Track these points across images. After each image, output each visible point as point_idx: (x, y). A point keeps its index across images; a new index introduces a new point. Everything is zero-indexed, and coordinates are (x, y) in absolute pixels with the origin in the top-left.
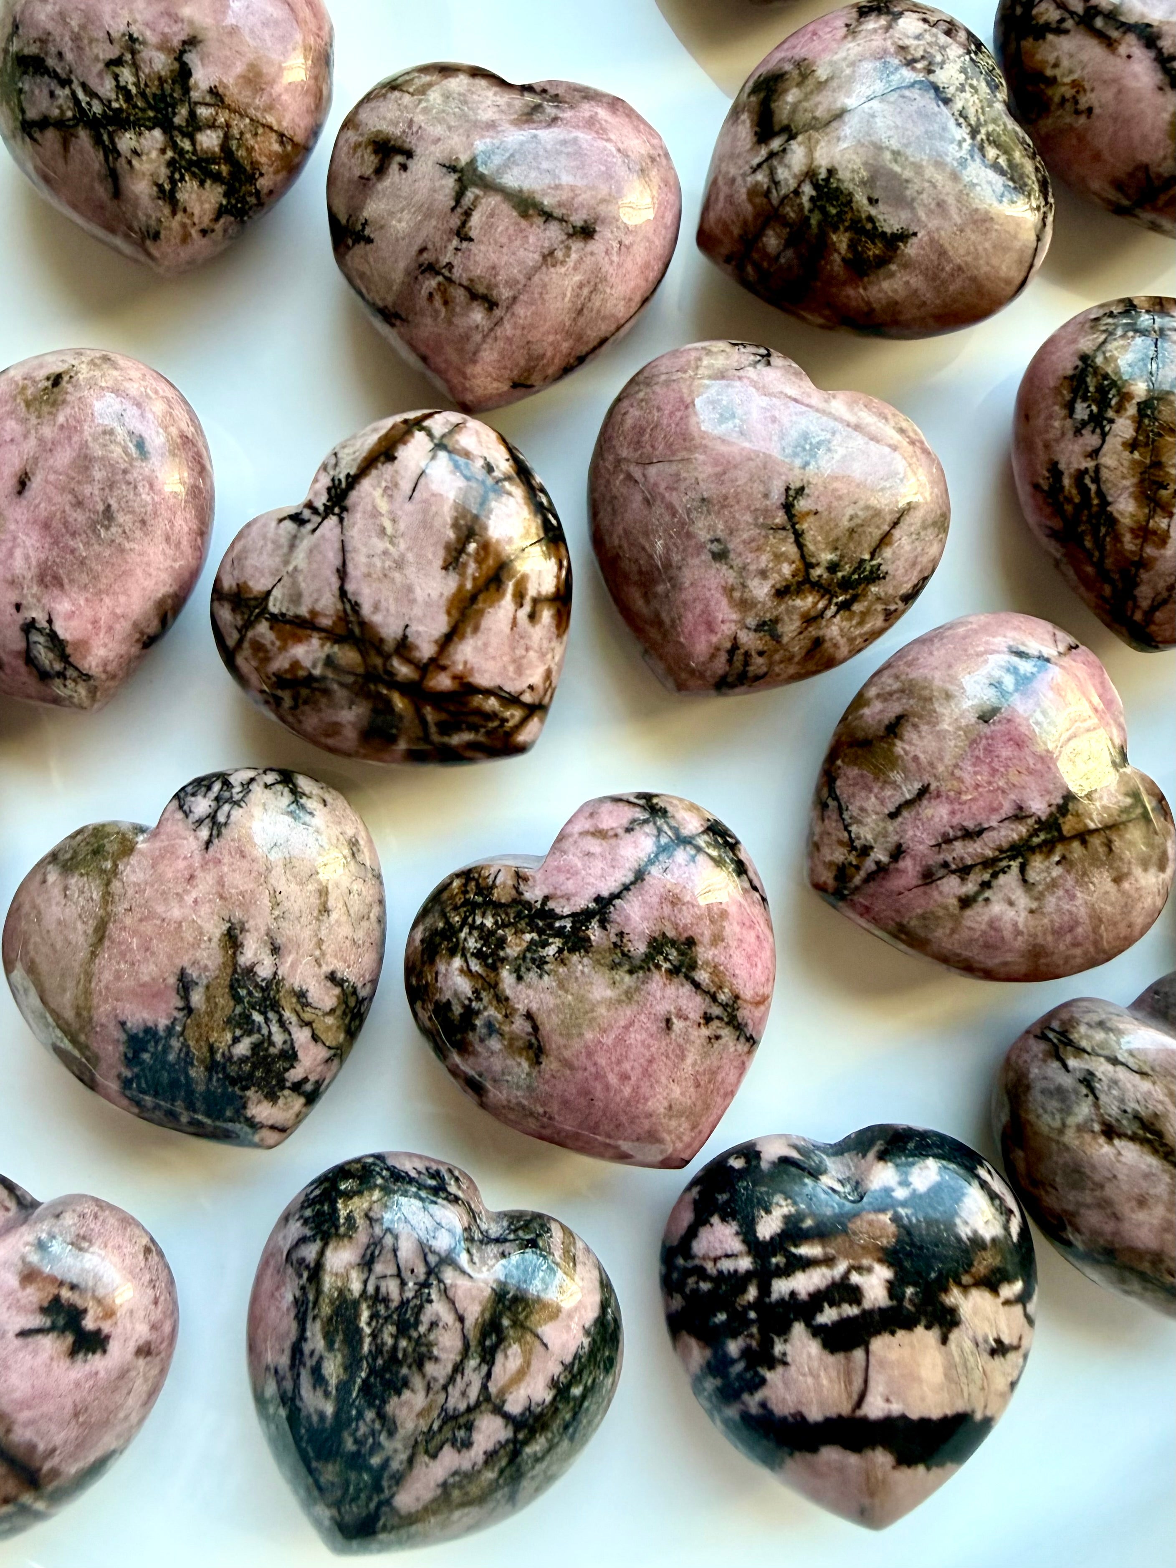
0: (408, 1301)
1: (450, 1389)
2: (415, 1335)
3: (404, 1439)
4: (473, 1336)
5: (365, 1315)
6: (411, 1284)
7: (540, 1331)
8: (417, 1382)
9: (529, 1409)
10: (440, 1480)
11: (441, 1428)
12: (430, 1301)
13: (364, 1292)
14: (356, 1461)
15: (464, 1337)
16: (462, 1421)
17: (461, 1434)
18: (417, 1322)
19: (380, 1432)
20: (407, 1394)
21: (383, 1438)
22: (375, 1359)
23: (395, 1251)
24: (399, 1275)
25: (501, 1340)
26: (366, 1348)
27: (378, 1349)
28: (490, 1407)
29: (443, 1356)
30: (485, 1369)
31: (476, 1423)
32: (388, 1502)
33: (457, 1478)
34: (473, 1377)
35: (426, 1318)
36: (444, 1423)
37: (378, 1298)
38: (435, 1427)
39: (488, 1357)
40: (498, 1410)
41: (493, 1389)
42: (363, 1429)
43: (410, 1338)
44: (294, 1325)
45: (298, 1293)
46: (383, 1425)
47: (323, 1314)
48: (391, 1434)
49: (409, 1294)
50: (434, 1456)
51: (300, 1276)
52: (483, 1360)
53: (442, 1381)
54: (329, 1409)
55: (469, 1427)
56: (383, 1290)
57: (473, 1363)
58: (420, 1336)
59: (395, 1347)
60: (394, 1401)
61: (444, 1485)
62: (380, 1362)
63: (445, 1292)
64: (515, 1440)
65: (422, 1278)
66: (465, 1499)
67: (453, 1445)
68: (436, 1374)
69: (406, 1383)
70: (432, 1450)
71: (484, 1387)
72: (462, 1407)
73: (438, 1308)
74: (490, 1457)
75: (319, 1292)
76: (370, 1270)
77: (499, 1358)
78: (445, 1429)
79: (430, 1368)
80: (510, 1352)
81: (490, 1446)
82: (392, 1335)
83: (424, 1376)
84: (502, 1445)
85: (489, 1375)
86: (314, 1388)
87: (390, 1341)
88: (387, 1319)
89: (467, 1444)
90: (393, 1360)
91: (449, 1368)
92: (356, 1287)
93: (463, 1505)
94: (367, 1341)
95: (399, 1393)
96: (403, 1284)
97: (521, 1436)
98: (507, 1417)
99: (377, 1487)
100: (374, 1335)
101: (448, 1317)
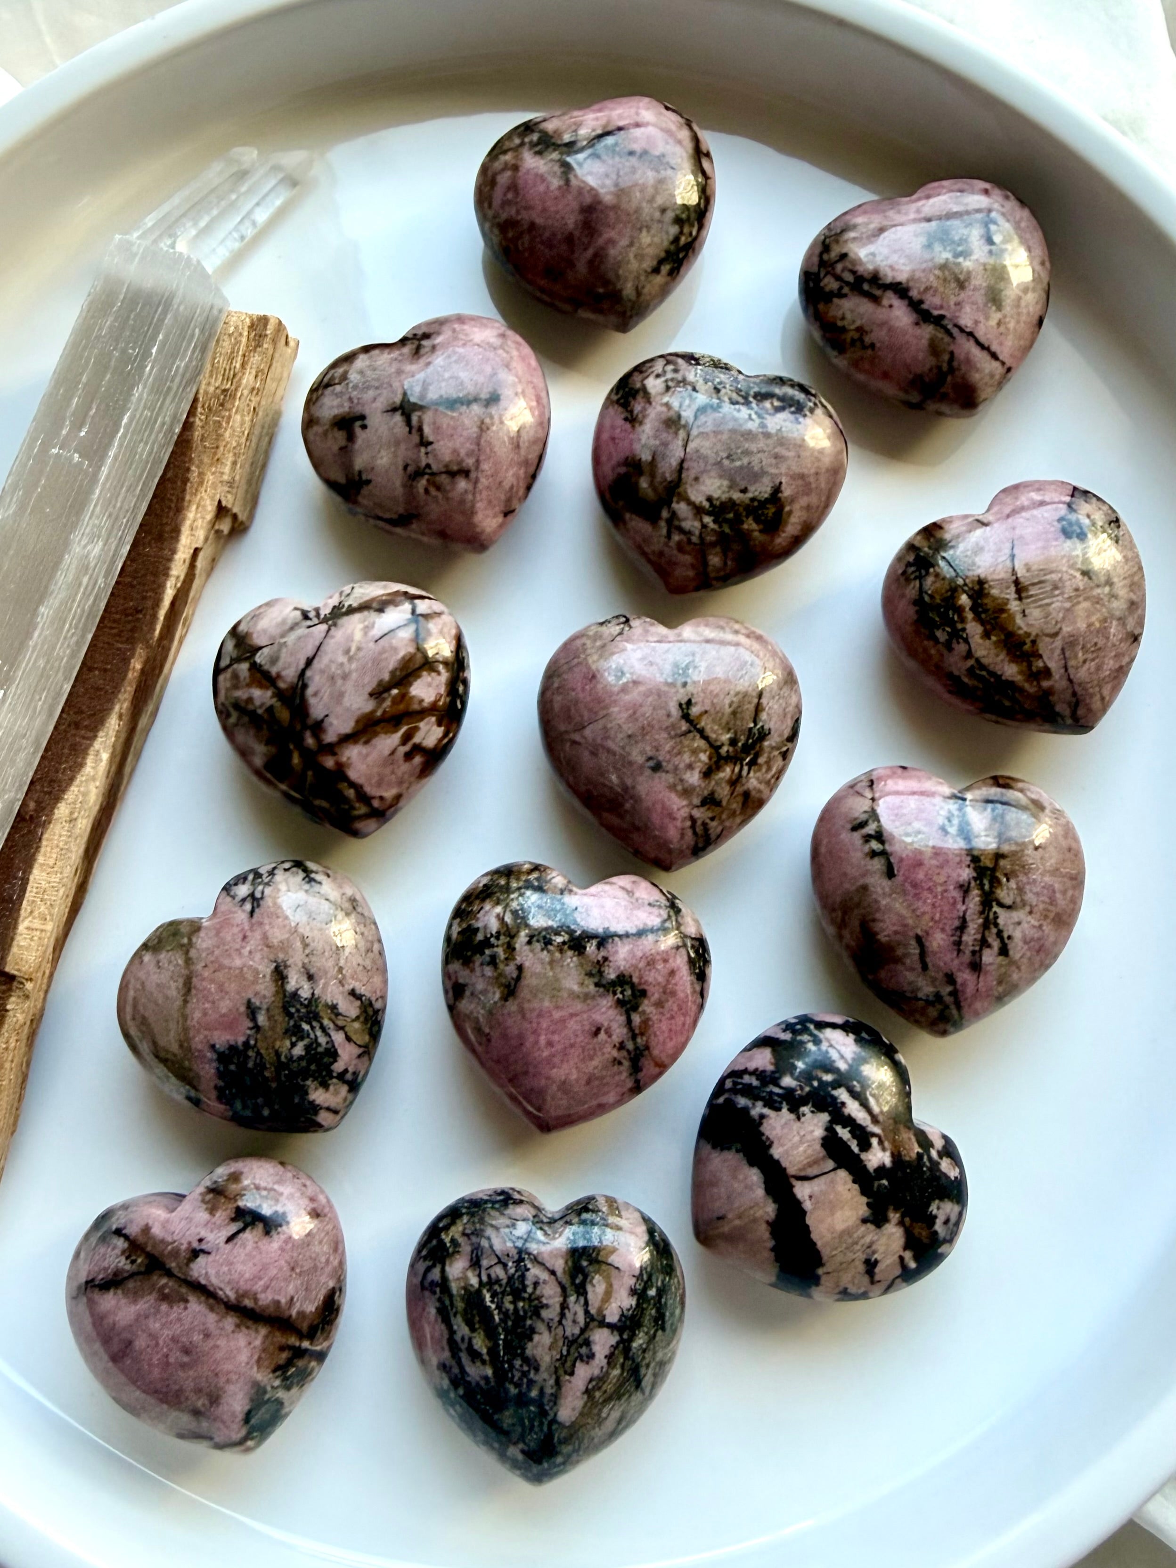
0: (513, 1275)
1: (564, 1322)
2: (526, 1295)
3: (547, 1370)
4: (566, 1281)
5: (488, 1297)
6: (510, 1264)
7: (610, 1260)
8: (540, 1327)
9: (622, 1315)
10: (583, 1388)
11: (568, 1351)
12: (528, 1270)
13: (481, 1282)
14: (522, 1400)
15: (560, 1283)
16: (580, 1341)
17: (584, 1350)
18: (525, 1287)
19: (529, 1371)
20: (536, 1338)
21: (532, 1375)
22: (506, 1323)
23: (491, 1247)
24: (500, 1261)
25: (586, 1276)
26: (497, 1318)
27: (505, 1314)
28: (596, 1323)
29: (550, 1302)
30: (582, 1299)
31: (591, 1339)
32: (554, 1421)
33: (594, 1383)
34: (576, 1308)
35: (529, 1282)
36: (569, 1347)
37: (492, 1282)
38: (565, 1353)
39: (581, 1291)
40: (603, 1324)
41: (593, 1311)
42: (517, 1375)
43: (523, 1299)
44: (443, 1327)
45: (438, 1304)
46: (529, 1365)
47: (460, 1309)
48: (537, 1369)
49: (512, 1271)
50: (572, 1374)
51: (434, 1293)
52: (579, 1294)
53: (557, 1319)
54: (489, 1372)
55: (587, 1343)
56: (493, 1276)
57: (572, 1299)
58: (530, 1295)
59: (516, 1309)
60: (530, 1345)
61: (587, 1391)
62: (510, 1323)
63: (536, 1260)
64: (622, 1341)
65: (516, 1257)
66: (605, 1396)
67: (582, 1360)
68: (551, 1316)
69: (533, 1330)
70: (569, 1371)
71: (587, 1312)
72: (577, 1331)
73: (534, 1272)
74: (610, 1358)
75: (451, 1296)
76: (480, 1267)
77: (589, 1288)
78: (572, 1350)
79: (544, 1313)
80: (595, 1281)
81: (607, 1351)
82: (511, 1302)
83: (543, 1320)
84: (615, 1347)
85: (586, 1303)
86: (474, 1362)
87: (511, 1307)
88: (503, 1293)
89: (592, 1356)
90: (519, 1319)
91: (558, 1309)
92: (474, 1281)
93: (607, 1401)
94: (496, 1312)
95: (531, 1339)
96: (505, 1266)
97: (625, 1336)
98: (611, 1326)
99: (543, 1413)
100: (499, 1307)
101: (544, 1276)
